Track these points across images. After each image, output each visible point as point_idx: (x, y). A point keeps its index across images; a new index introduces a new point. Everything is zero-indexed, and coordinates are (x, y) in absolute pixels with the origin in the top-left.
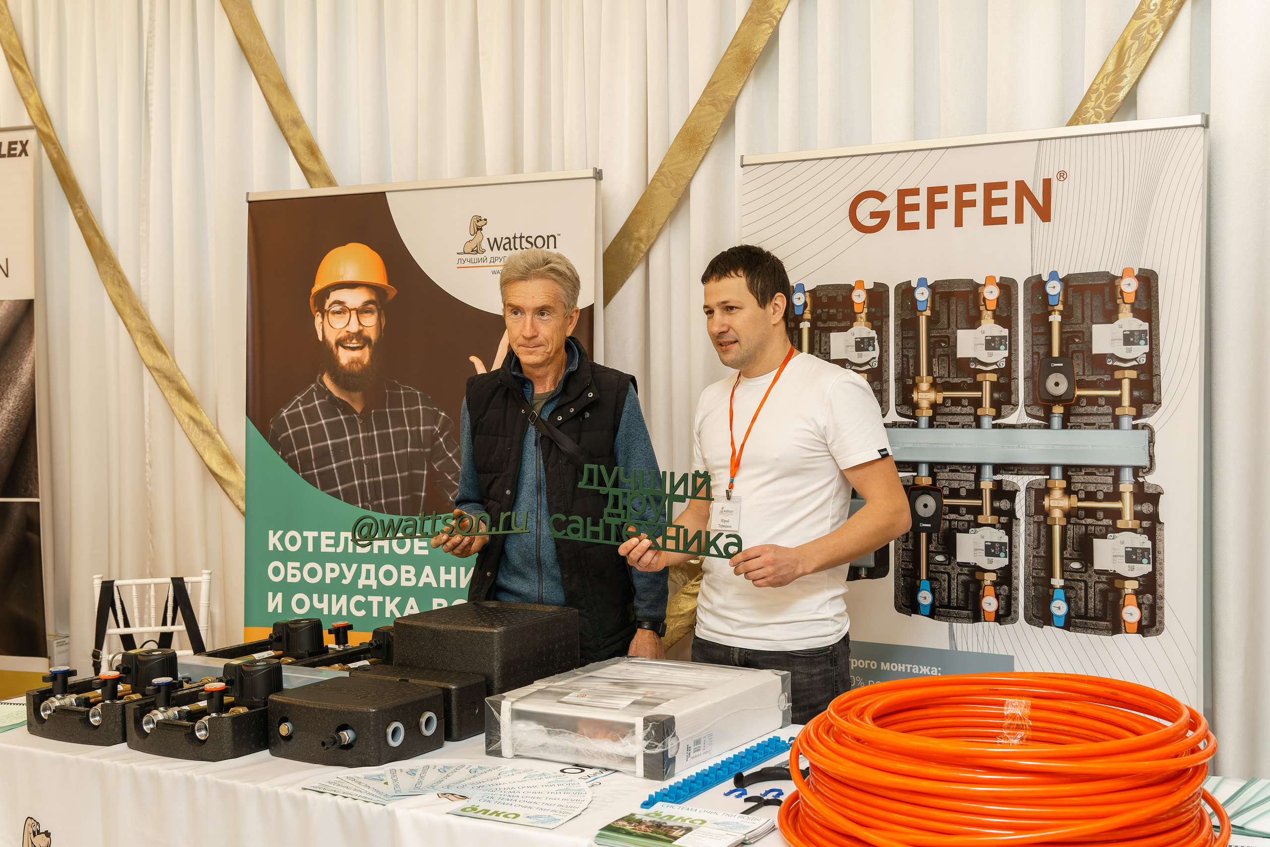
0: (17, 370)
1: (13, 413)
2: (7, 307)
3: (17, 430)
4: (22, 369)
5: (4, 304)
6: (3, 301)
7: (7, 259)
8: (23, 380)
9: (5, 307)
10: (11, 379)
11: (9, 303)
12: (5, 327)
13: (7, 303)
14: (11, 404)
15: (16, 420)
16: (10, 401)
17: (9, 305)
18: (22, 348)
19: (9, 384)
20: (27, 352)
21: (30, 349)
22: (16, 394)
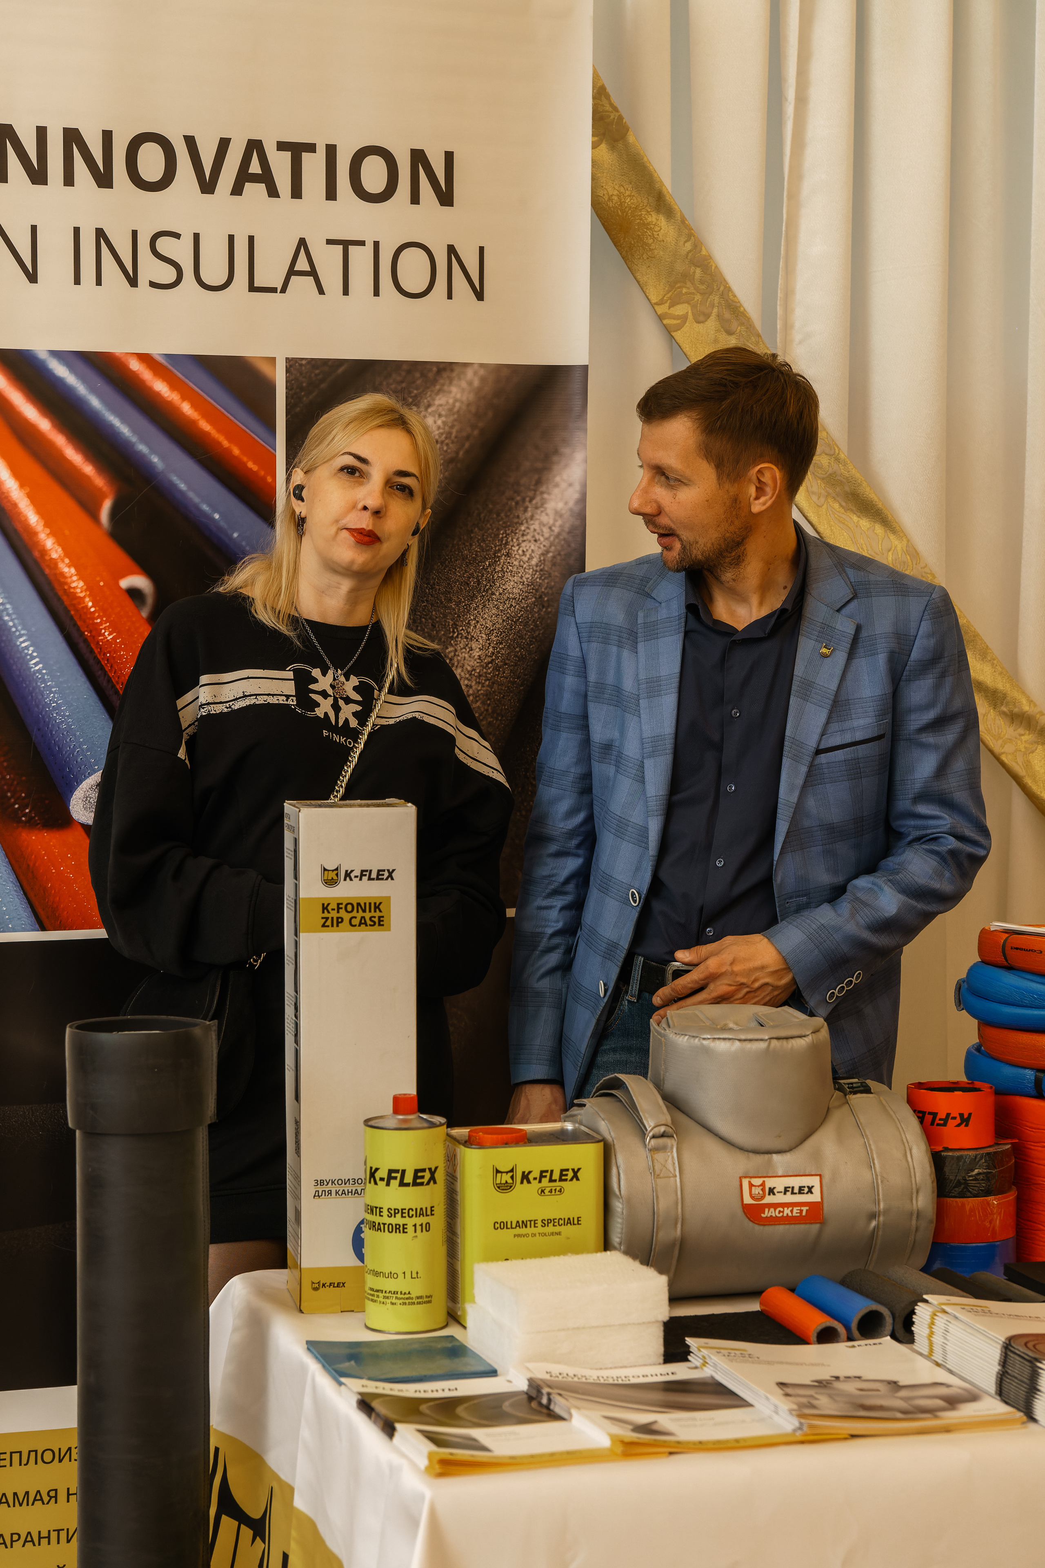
0: (496, 558)
1: (480, 676)
2: (476, 383)
3: (490, 723)
4: (508, 555)
5: (470, 373)
6: (466, 365)
7: (482, 249)
8: (509, 586)
9: (470, 383)
10: (479, 583)
11: (482, 372)
12: (468, 438)
13: (475, 373)
14: (476, 653)
15: (488, 695)
16: (474, 645)
17: (483, 380)
18: (512, 499)
19: (473, 597)
20: (526, 510)
21: (537, 500)
22: (489, 625)
